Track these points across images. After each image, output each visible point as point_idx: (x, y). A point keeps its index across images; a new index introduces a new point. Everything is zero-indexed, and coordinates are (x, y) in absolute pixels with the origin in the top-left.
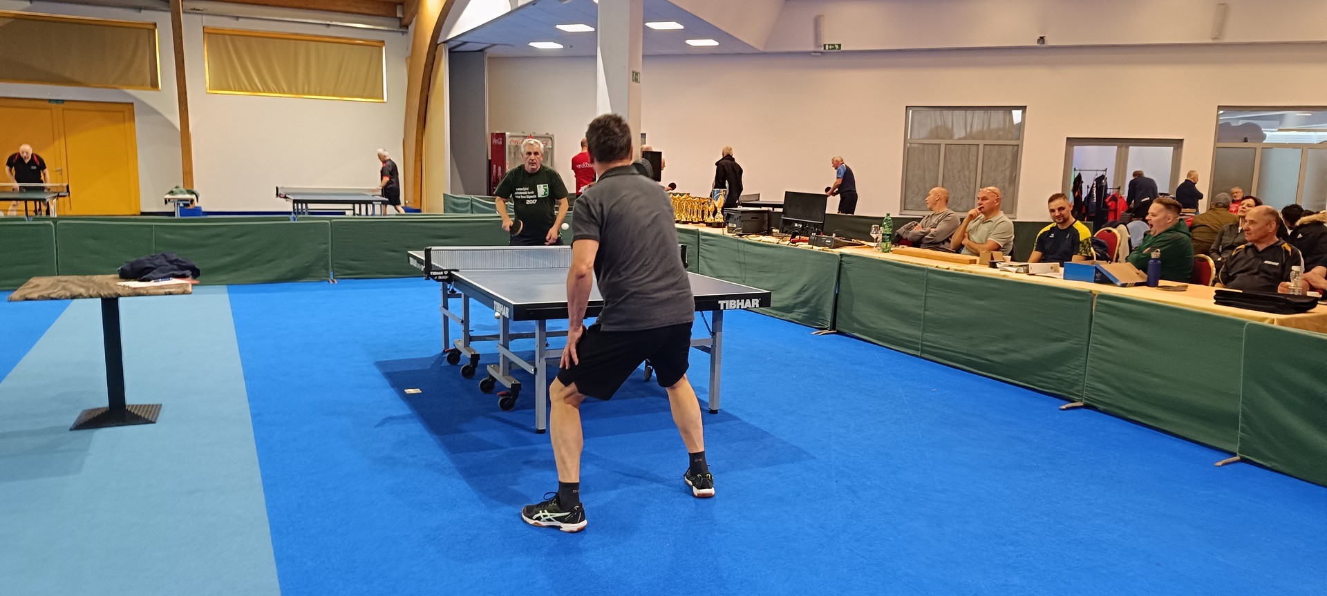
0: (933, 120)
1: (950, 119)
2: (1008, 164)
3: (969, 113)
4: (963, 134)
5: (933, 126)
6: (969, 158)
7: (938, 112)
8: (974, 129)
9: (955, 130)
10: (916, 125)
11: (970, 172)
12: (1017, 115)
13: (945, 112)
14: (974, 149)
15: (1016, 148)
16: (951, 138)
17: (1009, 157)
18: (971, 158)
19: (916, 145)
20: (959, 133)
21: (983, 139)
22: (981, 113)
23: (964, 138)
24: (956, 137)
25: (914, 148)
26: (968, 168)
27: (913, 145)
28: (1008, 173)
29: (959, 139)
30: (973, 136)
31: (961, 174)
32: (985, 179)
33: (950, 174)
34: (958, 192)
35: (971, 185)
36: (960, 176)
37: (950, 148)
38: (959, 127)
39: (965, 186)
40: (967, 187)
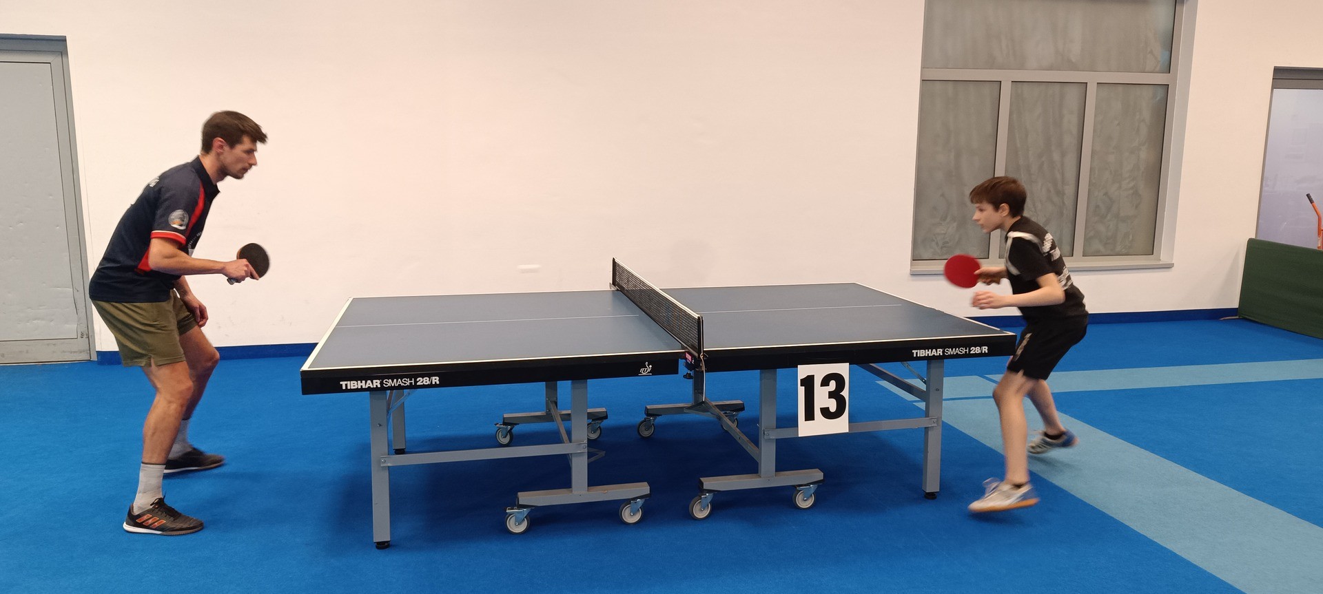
4: (1048, 57)
6: (1062, 117)
11: (1063, 155)
14: (1072, 97)
15: (1162, 92)
17: (1146, 114)
18: (1065, 120)
23: (1051, 67)
26: (1060, 144)
28: (1143, 154)
29: (1044, 69)
30: (1074, 60)
31: (1043, 159)
32: (1097, 172)
33: (1021, 162)
34: (1039, 206)
35: (1065, 187)
36: (1042, 164)
37: (1019, 92)
38: (1039, 37)
39: (1052, 189)
40: (1058, 192)
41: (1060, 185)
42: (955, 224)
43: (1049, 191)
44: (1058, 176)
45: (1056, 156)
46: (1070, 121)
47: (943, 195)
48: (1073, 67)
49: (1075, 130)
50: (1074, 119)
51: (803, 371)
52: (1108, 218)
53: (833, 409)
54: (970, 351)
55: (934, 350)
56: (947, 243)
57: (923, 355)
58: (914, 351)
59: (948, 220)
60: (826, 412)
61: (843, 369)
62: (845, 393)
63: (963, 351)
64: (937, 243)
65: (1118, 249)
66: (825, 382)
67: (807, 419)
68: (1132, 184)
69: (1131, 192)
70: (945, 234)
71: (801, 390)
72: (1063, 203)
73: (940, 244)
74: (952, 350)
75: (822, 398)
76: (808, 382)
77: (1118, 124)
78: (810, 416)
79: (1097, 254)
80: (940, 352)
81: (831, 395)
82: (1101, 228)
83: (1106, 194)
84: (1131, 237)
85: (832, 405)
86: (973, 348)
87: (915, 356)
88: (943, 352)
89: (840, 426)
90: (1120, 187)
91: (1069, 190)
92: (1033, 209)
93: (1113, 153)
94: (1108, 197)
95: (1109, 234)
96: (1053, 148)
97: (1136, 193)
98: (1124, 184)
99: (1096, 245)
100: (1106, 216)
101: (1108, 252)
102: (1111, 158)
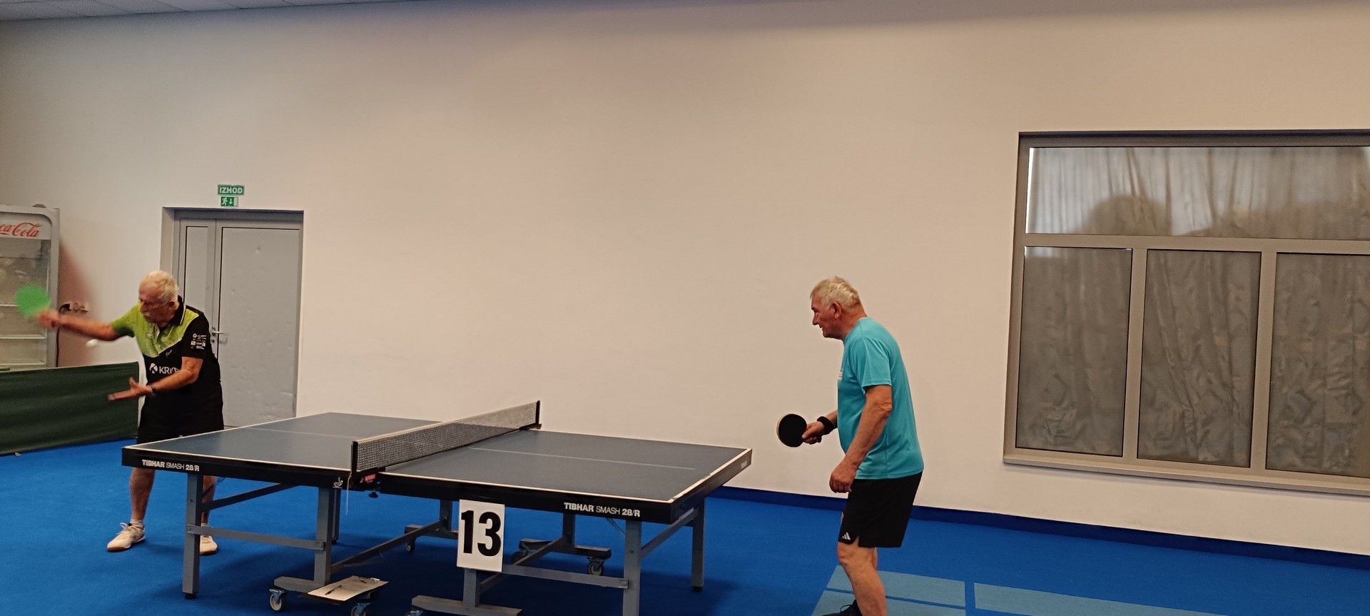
0: (1105, 177)
1: (1159, 171)
3: (1223, 159)
4: (1203, 220)
5: (1105, 194)
6: (1226, 293)
7: (1118, 155)
8: (1242, 206)
9: (1177, 208)
10: (1047, 192)
11: (1231, 338)
13: (1142, 153)
14: (1241, 270)
16: (1166, 227)
18: (1232, 297)
19: (1049, 252)
20: (1189, 216)
21: (1275, 236)
23: (1208, 233)
24: (1181, 227)
25: (1044, 262)
26: (1226, 325)
27: (1039, 252)
29: (1193, 235)
30: (1239, 225)
31: (1200, 342)
32: (1283, 363)
33: (1167, 344)
34: (1195, 400)
35: (1235, 379)
36: (1197, 349)
37: (1162, 261)
38: (1188, 198)
39: (1214, 381)
40: (1224, 385)
41: (1226, 374)
42: (1074, 411)
43: (1209, 381)
44: (1224, 365)
45: (1220, 341)
46: (1239, 296)
47: (1057, 376)
48: (1244, 234)
49: (1247, 310)
50: (1246, 296)
51: (464, 505)
52: (1308, 422)
53: (489, 546)
54: (621, 512)
55: (585, 506)
56: (1063, 431)
57: (575, 509)
58: (566, 504)
59: (1065, 404)
60: (482, 547)
61: (499, 509)
62: (500, 533)
63: (615, 511)
64: (1049, 431)
65: (1326, 465)
66: (483, 519)
67: (465, 552)
68: (1343, 383)
69: (1344, 392)
70: (1060, 421)
71: (462, 523)
72: (1234, 400)
73: (1054, 433)
74: (603, 508)
75: (480, 534)
76: (468, 516)
77: (1317, 304)
78: (468, 549)
79: (1291, 468)
80: (591, 508)
81: (489, 533)
82: (1295, 434)
83: (1301, 392)
84: (1347, 452)
85: (489, 543)
86: (626, 510)
87: (567, 508)
88: (595, 509)
89: (494, 564)
90: (1324, 385)
91: (1241, 383)
92: (1187, 403)
93: (1309, 340)
94: (1305, 396)
95: (1310, 444)
96: (1215, 330)
97: (1353, 394)
98: (1330, 380)
99: (1290, 457)
100: (1303, 420)
101: (1308, 468)
102: (1307, 347)
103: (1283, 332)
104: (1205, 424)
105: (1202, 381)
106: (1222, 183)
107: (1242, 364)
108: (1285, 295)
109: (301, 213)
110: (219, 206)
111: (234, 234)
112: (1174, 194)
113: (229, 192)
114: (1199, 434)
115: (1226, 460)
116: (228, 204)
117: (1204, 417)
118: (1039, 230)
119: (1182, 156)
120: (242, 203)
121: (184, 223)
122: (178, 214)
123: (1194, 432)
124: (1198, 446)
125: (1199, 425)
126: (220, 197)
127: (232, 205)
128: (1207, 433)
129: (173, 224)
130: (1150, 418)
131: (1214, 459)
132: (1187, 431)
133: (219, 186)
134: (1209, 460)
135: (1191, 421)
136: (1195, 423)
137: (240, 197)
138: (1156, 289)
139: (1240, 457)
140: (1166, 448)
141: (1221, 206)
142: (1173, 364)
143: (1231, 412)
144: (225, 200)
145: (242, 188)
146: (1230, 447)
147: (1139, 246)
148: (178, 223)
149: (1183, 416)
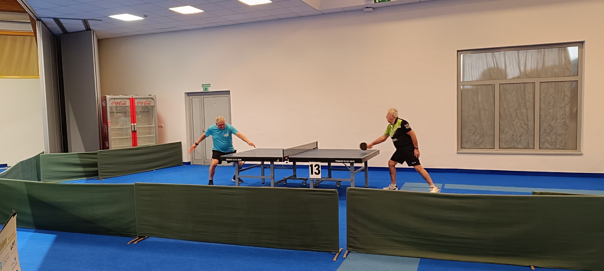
0: (485, 62)
1: (503, 59)
2: (567, 100)
3: (522, 53)
4: (517, 74)
5: (486, 68)
6: (525, 96)
7: (489, 54)
8: (529, 68)
9: (508, 70)
10: (467, 68)
11: (527, 110)
12: (573, 52)
13: (497, 54)
14: (529, 88)
15: (574, 83)
16: (505, 77)
17: (568, 94)
18: (527, 97)
19: (469, 87)
20: (512, 72)
21: (539, 77)
22: (534, 52)
23: (518, 77)
24: (510, 76)
25: (467, 90)
26: (525, 106)
27: (466, 87)
28: (567, 109)
29: (514, 78)
30: (528, 74)
31: (517, 112)
32: (543, 116)
33: (507, 113)
34: (517, 129)
35: (529, 122)
36: (517, 114)
37: (504, 87)
38: (512, 67)
39: (522, 123)
40: (525, 124)
41: (526, 121)
42: (479, 136)
44: (525, 118)
45: (524, 111)
46: (529, 96)
47: (473, 125)
49: (532, 101)
50: (531, 96)
51: (310, 163)
52: (552, 134)
53: (317, 172)
56: (476, 142)
59: (476, 134)
60: (315, 173)
61: (319, 163)
62: (320, 169)
64: (471, 142)
65: (558, 147)
66: (315, 166)
67: (311, 174)
68: (562, 121)
69: (562, 124)
70: (475, 139)
71: (310, 168)
72: (529, 129)
73: (473, 143)
75: (315, 170)
76: (312, 166)
77: (553, 97)
79: (547, 148)
81: (317, 169)
82: (548, 138)
83: (549, 125)
84: (564, 142)
89: (319, 176)
90: (556, 122)
91: (531, 123)
92: (514, 131)
93: (551, 109)
94: (551, 126)
95: (553, 141)
96: (522, 108)
97: (565, 124)
98: (558, 121)
99: (547, 145)
100: (550, 134)
101: (552, 148)
102: (551, 111)
103: (543, 106)
104: (520, 137)
105: (519, 123)
106: (522, 62)
107: (531, 117)
108: (543, 95)
109: (229, 91)
110: (203, 91)
111: (208, 99)
112: (507, 66)
113: (205, 86)
114: (518, 140)
115: (527, 148)
116: (206, 90)
117: (519, 135)
118: (466, 80)
119: (509, 53)
120: (210, 89)
121: (191, 97)
122: (188, 94)
123: (517, 140)
124: (518, 144)
125: (518, 137)
126: (203, 88)
127: (207, 90)
128: (520, 140)
129: (187, 97)
130: (503, 136)
131: (523, 147)
132: (515, 139)
133: (202, 85)
134: (522, 148)
135: (516, 136)
136: (517, 137)
137: (209, 87)
138: (503, 96)
139: (531, 146)
140: (508, 145)
141: (522, 69)
142: (509, 119)
143: (528, 132)
144: (205, 89)
145: (210, 84)
146: (528, 144)
147: (497, 83)
148: (189, 97)
149: (513, 135)
